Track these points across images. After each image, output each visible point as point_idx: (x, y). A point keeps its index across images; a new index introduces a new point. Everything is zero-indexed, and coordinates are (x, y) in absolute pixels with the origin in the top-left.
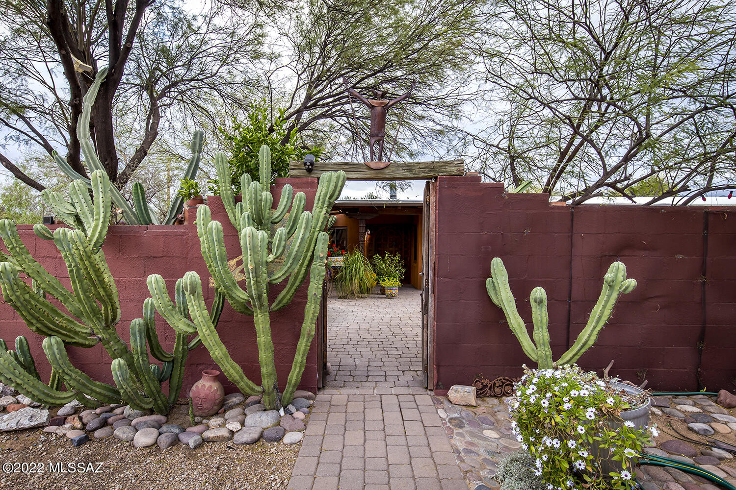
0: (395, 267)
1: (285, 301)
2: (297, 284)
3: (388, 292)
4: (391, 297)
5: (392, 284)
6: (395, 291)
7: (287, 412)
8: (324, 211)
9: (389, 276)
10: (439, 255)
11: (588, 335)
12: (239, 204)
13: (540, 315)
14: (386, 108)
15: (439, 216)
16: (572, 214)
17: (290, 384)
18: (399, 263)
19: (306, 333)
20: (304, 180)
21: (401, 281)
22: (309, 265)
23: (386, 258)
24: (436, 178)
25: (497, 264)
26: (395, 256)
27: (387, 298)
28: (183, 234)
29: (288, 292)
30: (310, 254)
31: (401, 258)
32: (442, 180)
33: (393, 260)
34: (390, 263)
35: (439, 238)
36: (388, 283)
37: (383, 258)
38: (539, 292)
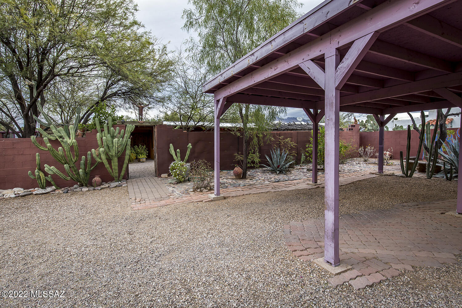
0: (144, 150)
1: (119, 156)
2: (123, 151)
3: (141, 160)
4: (143, 162)
5: (143, 157)
6: (145, 160)
7: (121, 182)
8: (129, 134)
9: (142, 154)
10: (158, 144)
11: (186, 157)
12: (103, 132)
13: (179, 155)
14: (143, 107)
15: (158, 134)
16: (188, 134)
17: (121, 175)
18: (145, 149)
19: (126, 163)
20: (121, 125)
21: (147, 156)
22: (126, 147)
23: (140, 147)
24: (156, 125)
25: (171, 145)
26: (143, 146)
27: (141, 162)
28: (84, 140)
29: (120, 153)
30: (126, 144)
31: (146, 147)
32: (158, 126)
33: (143, 148)
34: (142, 149)
35: (158, 139)
36: (141, 157)
37: (138, 147)
38: (178, 150)
